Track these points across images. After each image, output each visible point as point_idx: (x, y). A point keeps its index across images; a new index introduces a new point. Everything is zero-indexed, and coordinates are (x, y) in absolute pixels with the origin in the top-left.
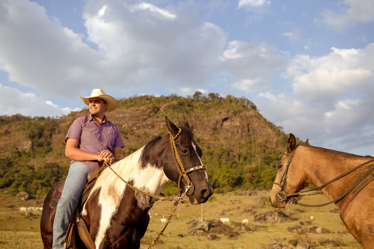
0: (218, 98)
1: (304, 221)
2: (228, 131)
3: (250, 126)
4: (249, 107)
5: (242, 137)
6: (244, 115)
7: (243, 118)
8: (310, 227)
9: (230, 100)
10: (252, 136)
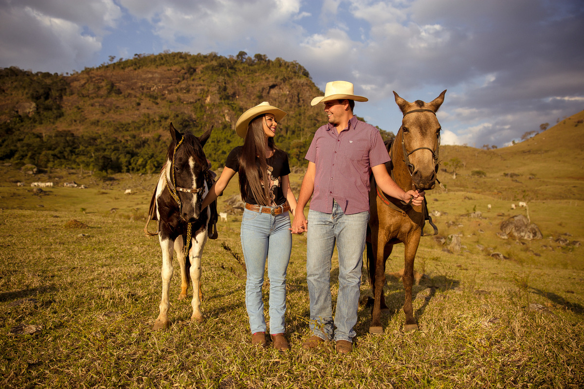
0: (266, 61)
3: (300, 96)
4: (301, 73)
5: (291, 107)
6: (295, 82)
7: (293, 86)
10: (302, 108)
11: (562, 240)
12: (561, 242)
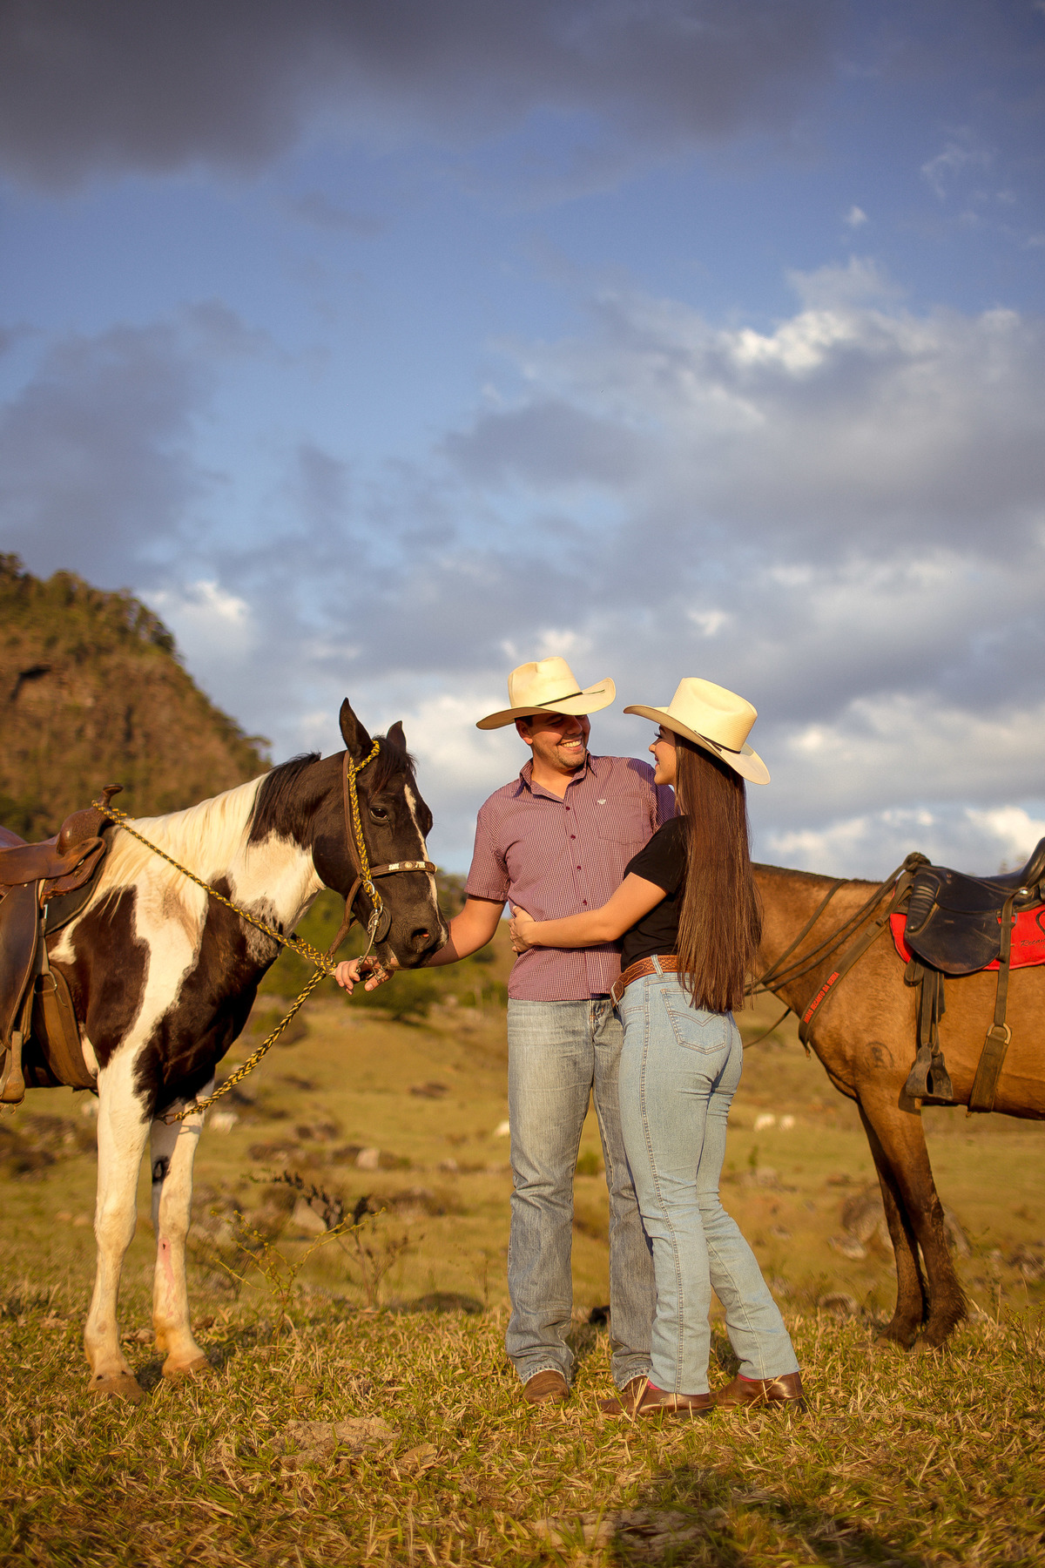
0: (14, 578)
1: (311, 1124)
2: (37, 724)
3: (136, 718)
4: (145, 636)
5: (97, 756)
6: (120, 666)
7: (112, 677)
8: (332, 1146)
9: (67, 592)
10: (141, 763)
11: (1028, 1262)
12: (1025, 1268)
